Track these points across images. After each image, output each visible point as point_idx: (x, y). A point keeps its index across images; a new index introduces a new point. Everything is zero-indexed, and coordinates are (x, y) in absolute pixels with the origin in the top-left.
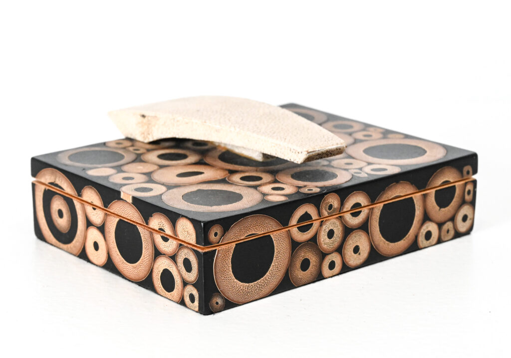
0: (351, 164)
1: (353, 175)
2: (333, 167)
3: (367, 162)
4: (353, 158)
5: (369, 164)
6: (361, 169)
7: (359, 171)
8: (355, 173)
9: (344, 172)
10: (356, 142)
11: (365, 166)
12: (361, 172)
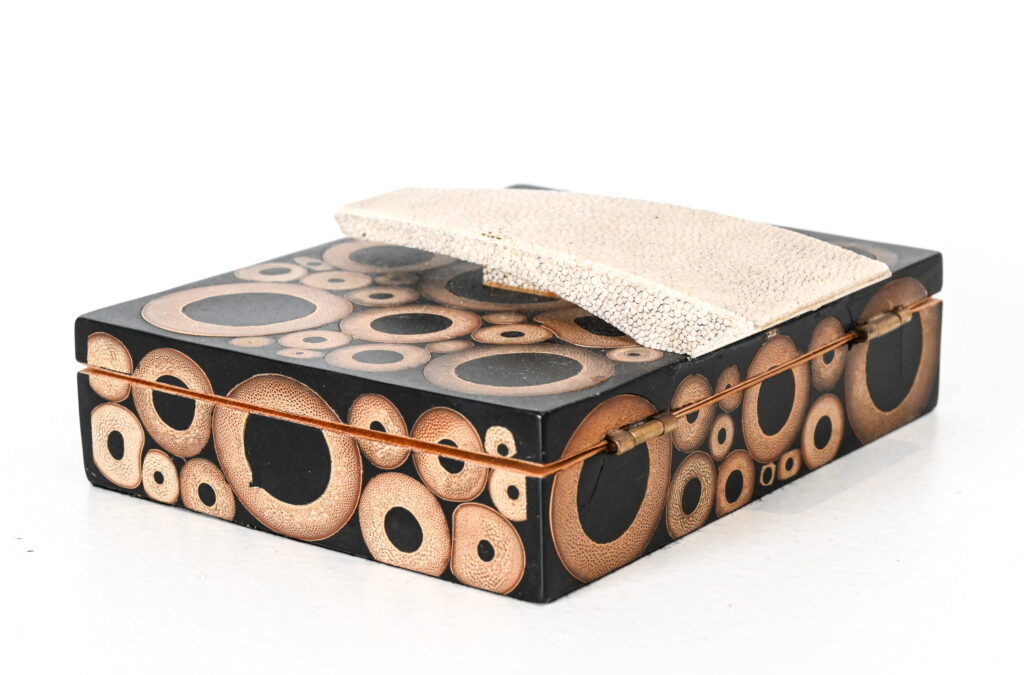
0: (332, 281)
1: (322, 259)
2: (366, 274)
3: (302, 284)
4: (331, 292)
5: (297, 282)
6: (310, 272)
7: (312, 267)
8: (319, 264)
9: (340, 264)
10: (336, 326)
11: (304, 277)
12: (310, 267)
